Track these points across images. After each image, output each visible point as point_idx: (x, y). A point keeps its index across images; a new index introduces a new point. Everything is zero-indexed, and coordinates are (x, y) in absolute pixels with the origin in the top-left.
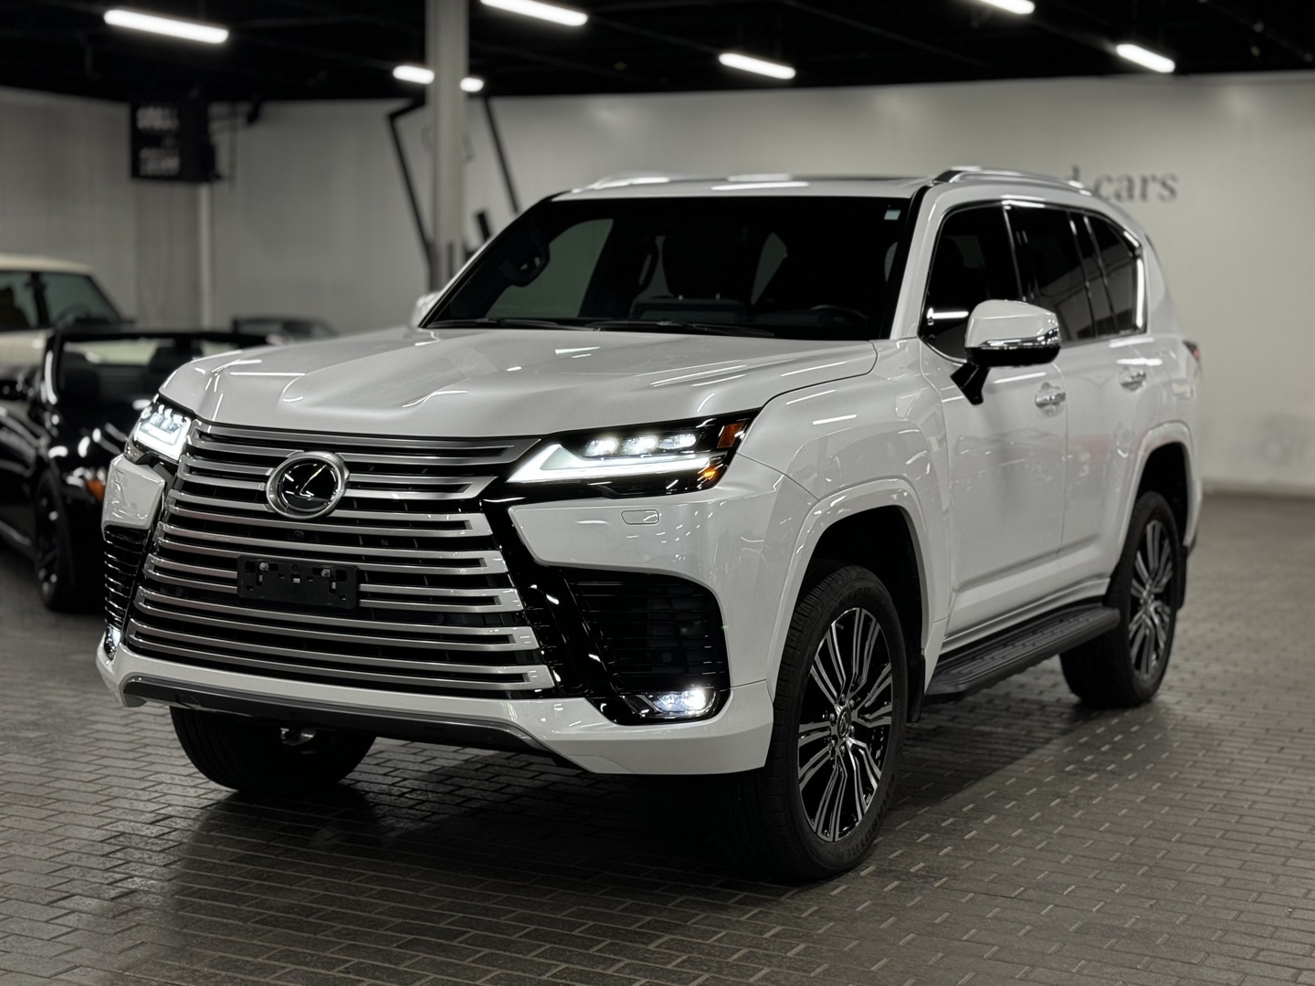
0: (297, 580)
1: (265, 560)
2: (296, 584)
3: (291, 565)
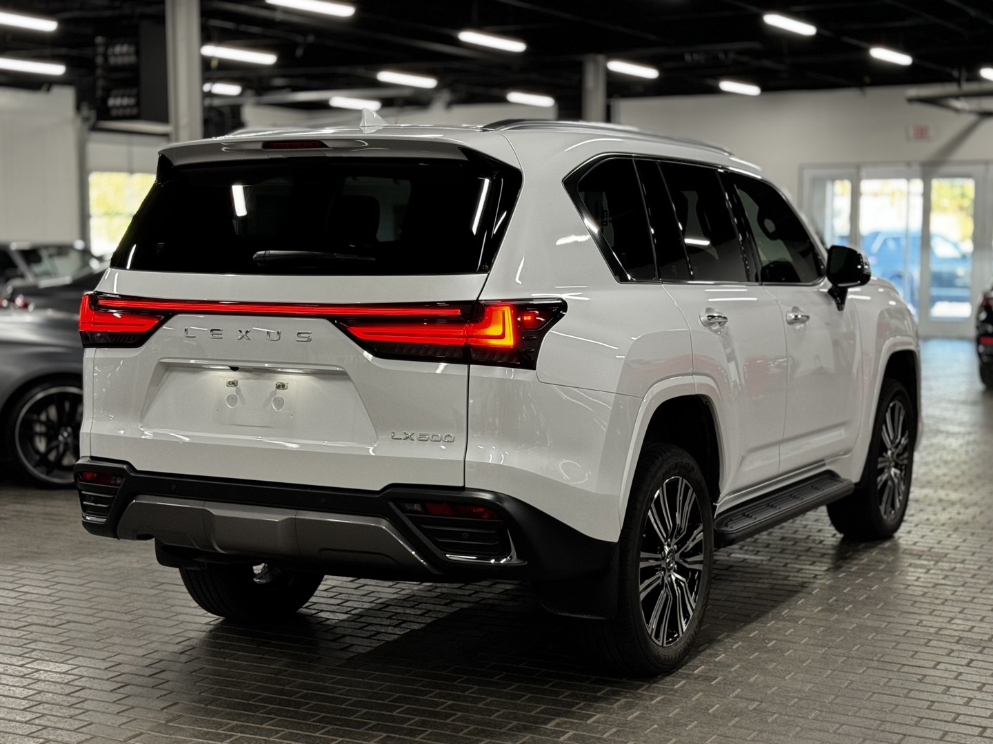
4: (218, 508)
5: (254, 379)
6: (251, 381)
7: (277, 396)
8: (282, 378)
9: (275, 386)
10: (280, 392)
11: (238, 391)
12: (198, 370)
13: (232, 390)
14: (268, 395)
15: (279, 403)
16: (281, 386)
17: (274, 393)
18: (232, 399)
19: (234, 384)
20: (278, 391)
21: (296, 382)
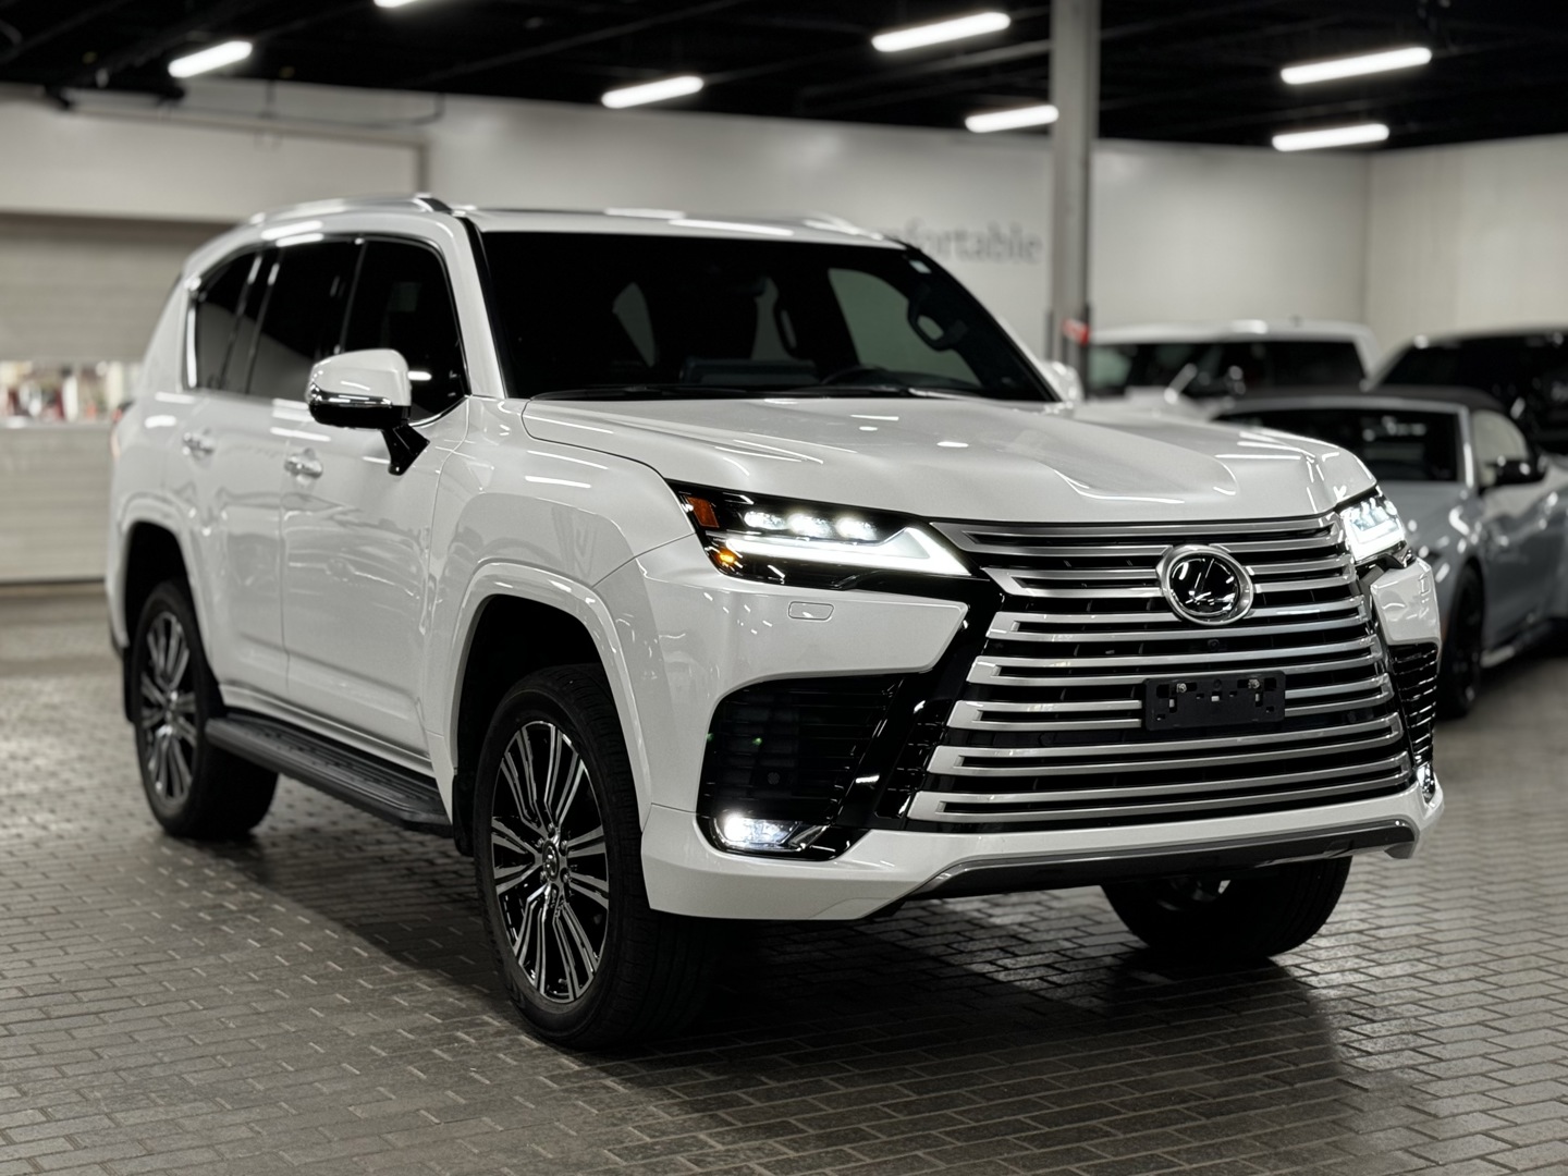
0: (1215, 698)
1: (1181, 680)
2: (1215, 702)
3: (1213, 681)
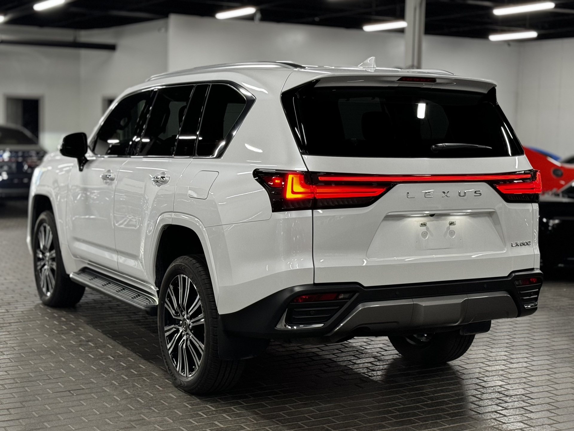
4: (423, 301)
5: (436, 221)
6: (435, 222)
7: (451, 229)
8: (451, 219)
9: (449, 224)
10: (452, 227)
11: (427, 229)
12: (401, 218)
13: (424, 228)
14: (446, 230)
15: (452, 233)
16: (452, 224)
17: (448, 228)
18: (424, 234)
19: (424, 225)
20: (451, 226)
21: (459, 220)
